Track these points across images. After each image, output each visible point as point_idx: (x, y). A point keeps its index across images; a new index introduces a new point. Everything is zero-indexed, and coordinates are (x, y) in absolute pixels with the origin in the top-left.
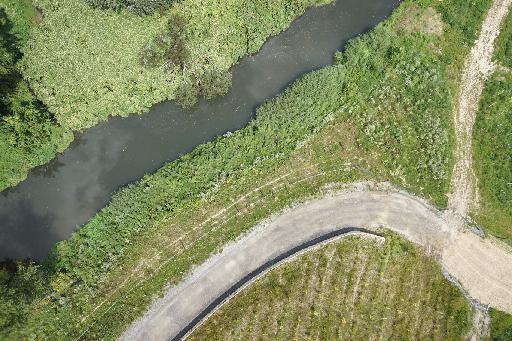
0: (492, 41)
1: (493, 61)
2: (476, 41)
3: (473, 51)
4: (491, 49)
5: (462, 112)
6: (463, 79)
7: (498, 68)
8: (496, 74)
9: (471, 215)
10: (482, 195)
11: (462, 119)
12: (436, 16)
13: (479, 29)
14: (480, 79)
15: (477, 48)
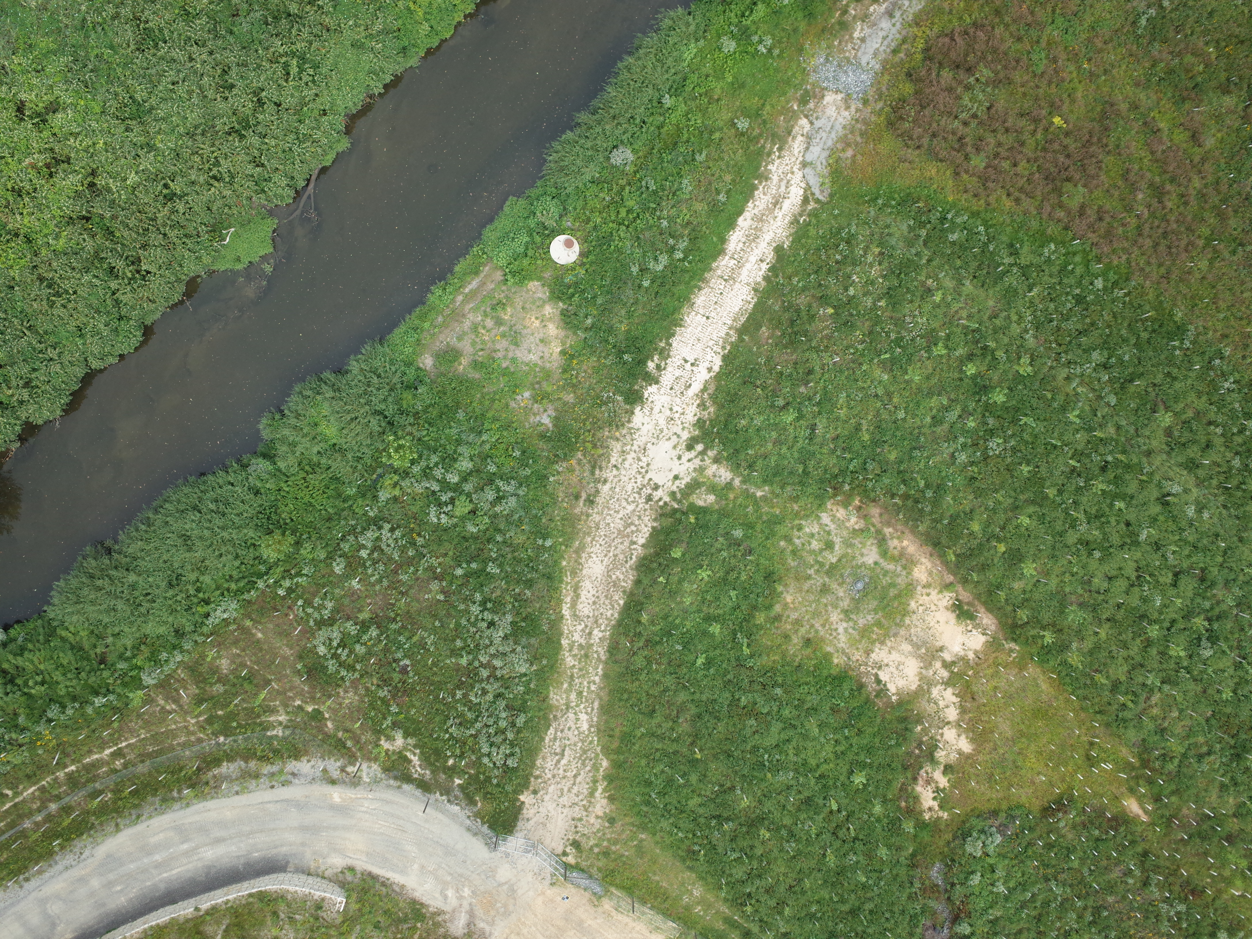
0: (696, 387)
1: (690, 447)
2: (653, 389)
3: (639, 417)
4: (691, 414)
5: (587, 592)
6: (600, 500)
7: (701, 470)
8: (693, 486)
9: (576, 844)
10: (611, 799)
11: (585, 608)
12: (548, 310)
13: (665, 354)
14: (649, 498)
15: (652, 409)
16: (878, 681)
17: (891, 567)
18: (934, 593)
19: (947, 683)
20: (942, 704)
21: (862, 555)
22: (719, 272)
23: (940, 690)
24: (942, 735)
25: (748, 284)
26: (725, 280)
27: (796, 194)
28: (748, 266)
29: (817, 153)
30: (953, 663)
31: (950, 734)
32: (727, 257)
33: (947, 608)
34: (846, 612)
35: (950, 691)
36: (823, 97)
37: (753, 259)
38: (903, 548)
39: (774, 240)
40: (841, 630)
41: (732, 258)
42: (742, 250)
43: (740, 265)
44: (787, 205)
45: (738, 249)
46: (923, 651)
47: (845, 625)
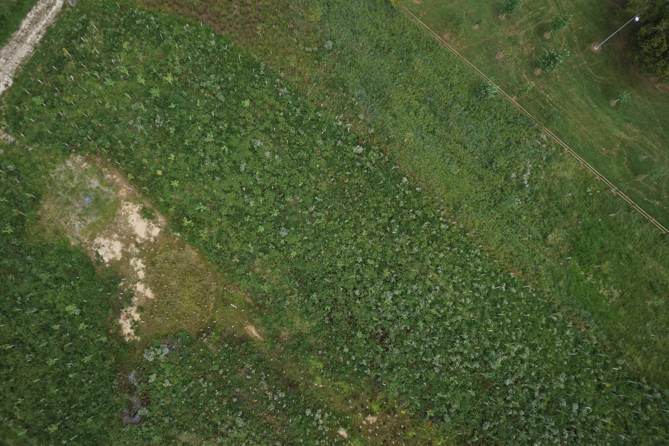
16: (98, 255)
17: (106, 190)
18: (131, 204)
19: (139, 256)
20: (136, 269)
21: (90, 183)
22: (15, 38)
23: (134, 261)
24: (136, 287)
25: (31, 44)
26: (18, 42)
27: (59, 3)
28: (31, 36)
30: (142, 244)
31: (140, 287)
32: (20, 32)
33: (138, 212)
34: (79, 215)
35: (140, 261)
37: (34, 33)
38: (113, 179)
39: (46, 24)
40: (77, 226)
41: (23, 31)
42: (28, 28)
45: (26, 28)
46: (124, 237)
47: (79, 222)
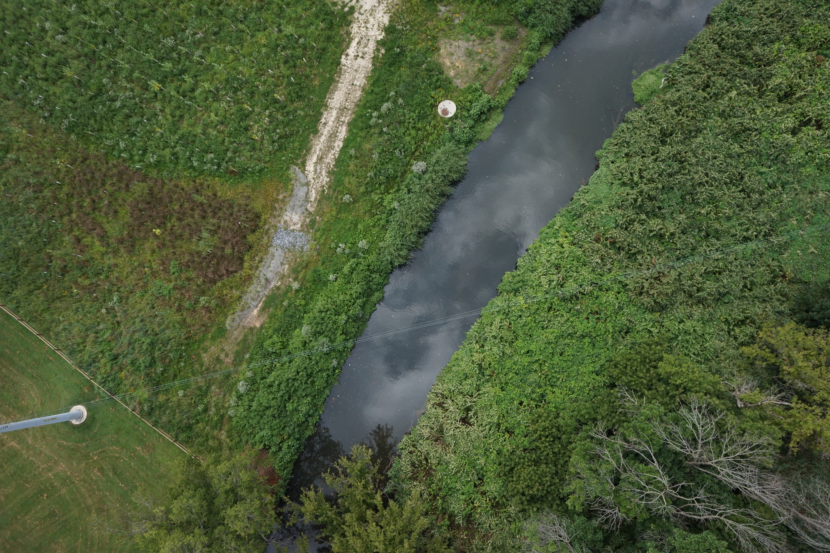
0: (354, 44)
1: (352, 8)
2: (380, 38)
3: (386, 20)
4: (354, 29)
12: (452, 73)
13: (376, 59)
15: (379, 26)
22: (350, 112)
25: (331, 108)
26: (345, 108)
27: (310, 167)
28: (333, 119)
29: (301, 192)
32: (346, 121)
36: (302, 226)
37: (330, 123)
39: (320, 137)
41: (343, 122)
42: (338, 128)
43: (338, 118)
44: (315, 159)
45: (340, 128)
